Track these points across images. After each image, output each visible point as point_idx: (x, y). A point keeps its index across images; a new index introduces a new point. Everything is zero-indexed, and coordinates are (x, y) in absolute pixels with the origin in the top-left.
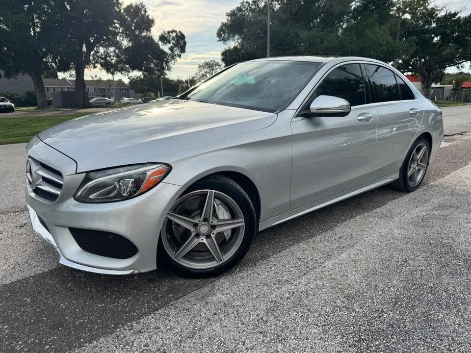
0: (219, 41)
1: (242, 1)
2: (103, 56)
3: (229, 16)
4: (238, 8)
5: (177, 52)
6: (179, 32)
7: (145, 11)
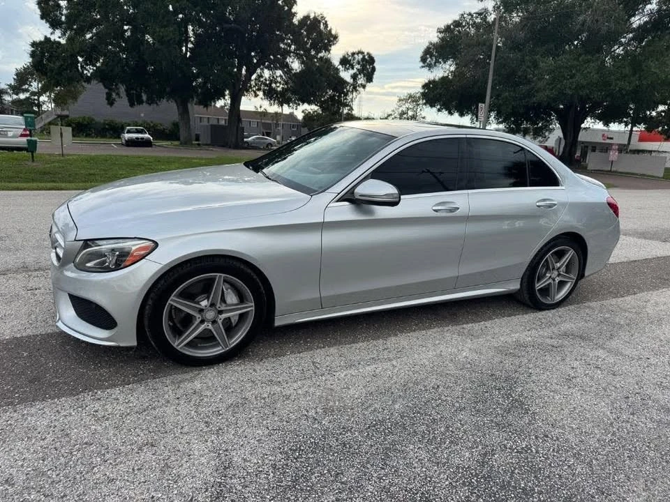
0: (423, 67)
1: (462, 12)
2: (268, 82)
3: (440, 32)
4: (455, 21)
5: (361, 80)
6: (368, 53)
7: (326, 25)
